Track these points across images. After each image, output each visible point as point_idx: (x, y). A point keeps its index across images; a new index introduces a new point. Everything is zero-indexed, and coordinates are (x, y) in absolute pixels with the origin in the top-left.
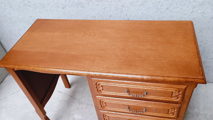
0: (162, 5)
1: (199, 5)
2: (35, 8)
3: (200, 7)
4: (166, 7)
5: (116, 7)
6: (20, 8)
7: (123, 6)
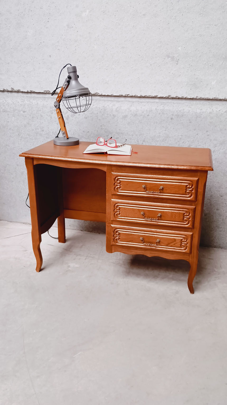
0: (184, 142)
1: (219, 144)
2: (46, 138)
3: (221, 146)
4: (188, 144)
5: (136, 141)
6: (28, 137)
7: (144, 141)
